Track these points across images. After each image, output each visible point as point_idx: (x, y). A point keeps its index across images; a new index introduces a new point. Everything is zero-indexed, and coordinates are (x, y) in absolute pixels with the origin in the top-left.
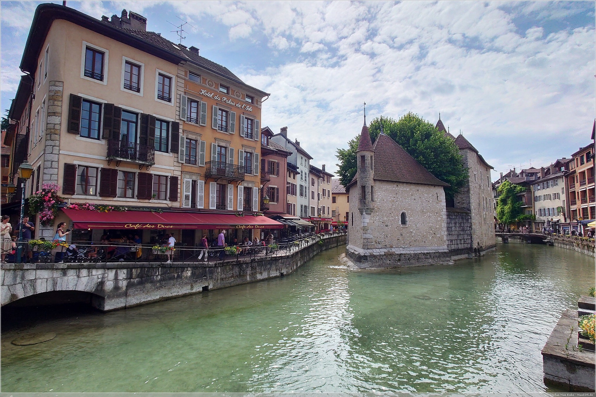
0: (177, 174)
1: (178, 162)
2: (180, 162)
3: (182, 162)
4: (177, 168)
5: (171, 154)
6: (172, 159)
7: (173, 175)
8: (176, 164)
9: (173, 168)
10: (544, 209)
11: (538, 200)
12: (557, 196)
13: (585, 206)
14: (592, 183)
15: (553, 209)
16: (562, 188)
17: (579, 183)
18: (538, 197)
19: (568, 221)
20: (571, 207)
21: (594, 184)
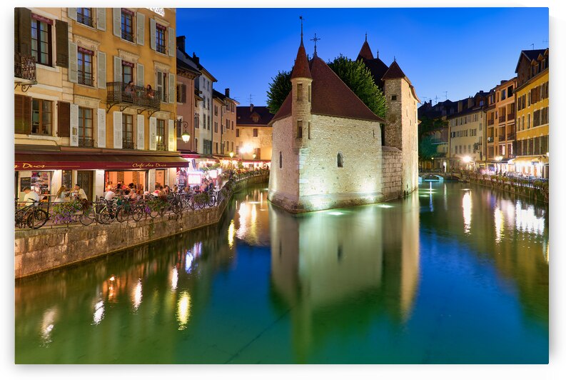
0: (67, 98)
1: (68, 81)
2: (72, 81)
3: (74, 81)
4: (67, 90)
5: (58, 69)
6: (60, 77)
7: (61, 100)
8: (65, 83)
9: (61, 90)
10: (460, 147)
11: (454, 136)
12: (474, 133)
13: (502, 143)
14: (512, 119)
15: (470, 146)
16: (481, 124)
17: (498, 119)
18: (454, 133)
19: (484, 159)
20: (488, 144)
21: (513, 121)
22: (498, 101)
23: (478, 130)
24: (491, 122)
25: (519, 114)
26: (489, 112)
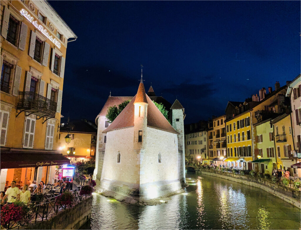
10: (193, 150)
11: (189, 144)
12: (201, 143)
13: (218, 149)
14: (223, 136)
15: (198, 150)
16: (205, 138)
17: (215, 136)
18: (189, 142)
19: (207, 157)
20: (210, 150)
21: (225, 137)
22: (215, 126)
23: (203, 141)
24: (211, 137)
25: (228, 134)
26: (210, 132)
